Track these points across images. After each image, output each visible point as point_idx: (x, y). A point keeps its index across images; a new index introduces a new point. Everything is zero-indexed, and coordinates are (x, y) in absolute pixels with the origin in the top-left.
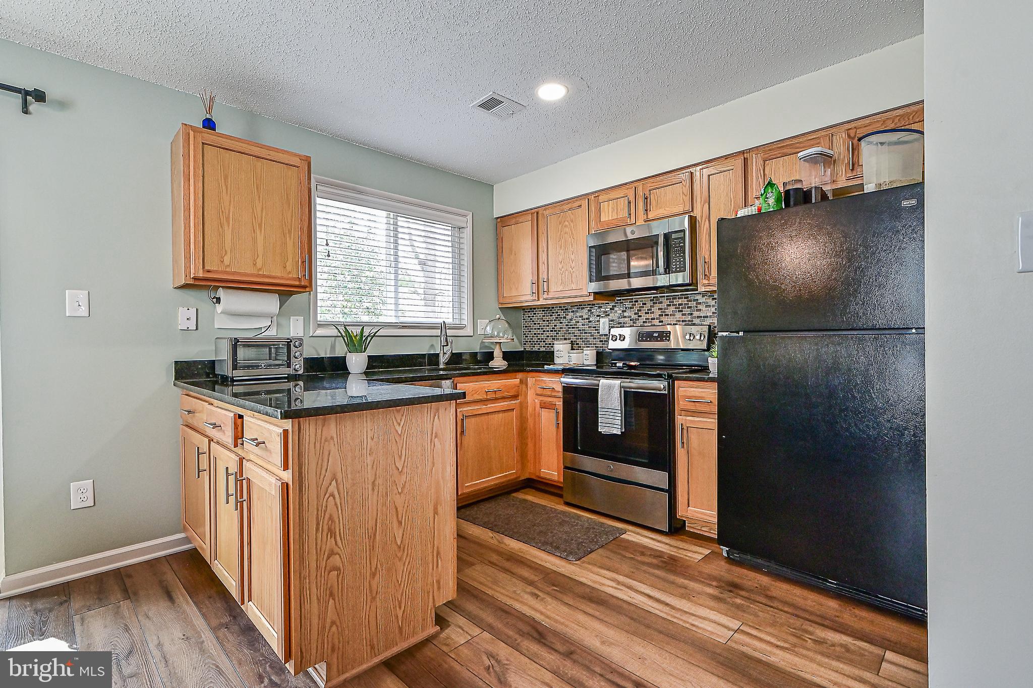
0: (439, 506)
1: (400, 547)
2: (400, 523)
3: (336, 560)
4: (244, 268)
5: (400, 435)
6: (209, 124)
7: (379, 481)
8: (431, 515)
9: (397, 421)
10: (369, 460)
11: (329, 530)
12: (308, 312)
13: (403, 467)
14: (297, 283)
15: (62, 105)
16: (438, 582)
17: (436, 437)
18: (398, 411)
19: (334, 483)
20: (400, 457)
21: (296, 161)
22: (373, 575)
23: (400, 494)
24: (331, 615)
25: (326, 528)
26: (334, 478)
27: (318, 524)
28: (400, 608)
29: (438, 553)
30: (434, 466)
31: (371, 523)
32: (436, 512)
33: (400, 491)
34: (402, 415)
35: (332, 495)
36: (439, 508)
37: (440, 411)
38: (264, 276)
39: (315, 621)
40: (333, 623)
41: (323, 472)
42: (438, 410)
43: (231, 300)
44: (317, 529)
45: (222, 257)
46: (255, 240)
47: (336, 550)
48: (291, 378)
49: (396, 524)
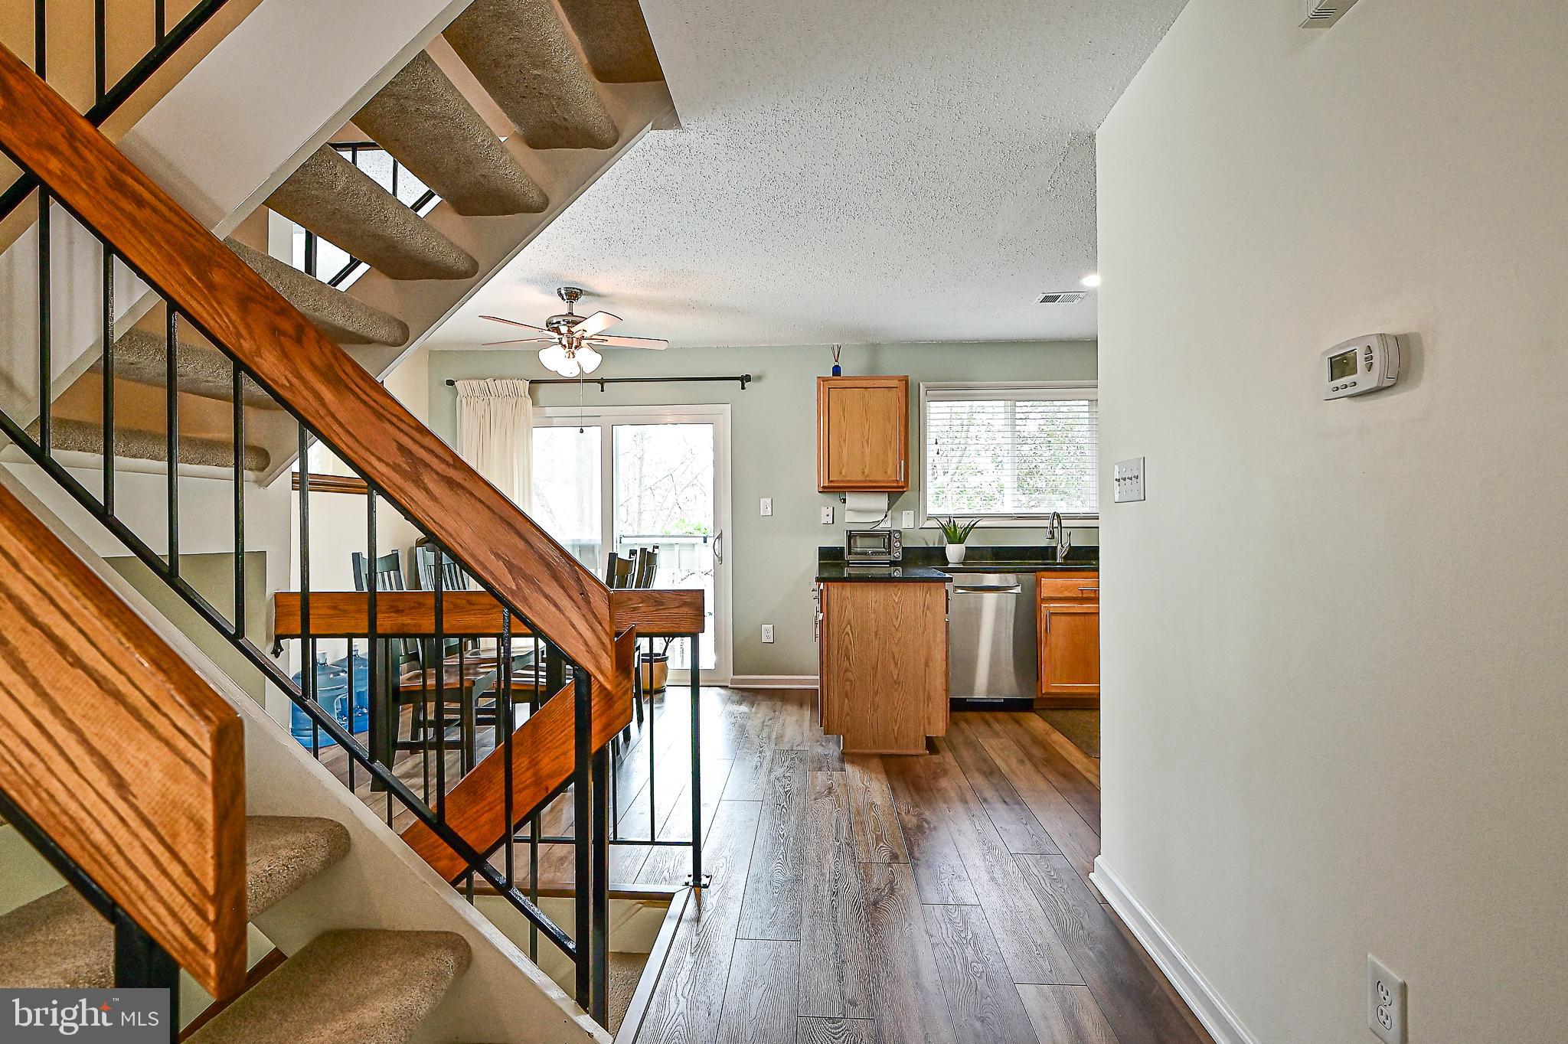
0: (929, 661)
1: (895, 682)
2: (896, 665)
3: (849, 674)
4: (855, 476)
6: (837, 371)
7: (881, 632)
8: (923, 667)
9: (894, 592)
10: (873, 616)
11: (846, 655)
12: (918, 505)
13: (899, 626)
14: (895, 484)
15: (759, 378)
16: (929, 719)
17: (928, 608)
18: (896, 586)
19: (849, 625)
20: (897, 618)
21: (895, 383)
22: (876, 694)
23: (896, 644)
24: (846, 708)
25: (843, 653)
26: (849, 623)
27: (838, 649)
28: (896, 725)
29: (929, 697)
30: (925, 629)
31: (874, 659)
32: (927, 665)
33: (896, 642)
34: (898, 589)
35: (847, 634)
36: (931, 664)
37: (932, 590)
39: (836, 708)
40: (848, 714)
41: (842, 618)
42: (929, 589)
43: (853, 501)
44: (838, 652)
45: (841, 470)
46: (863, 453)
47: (850, 669)
48: (893, 563)
49: (892, 665)
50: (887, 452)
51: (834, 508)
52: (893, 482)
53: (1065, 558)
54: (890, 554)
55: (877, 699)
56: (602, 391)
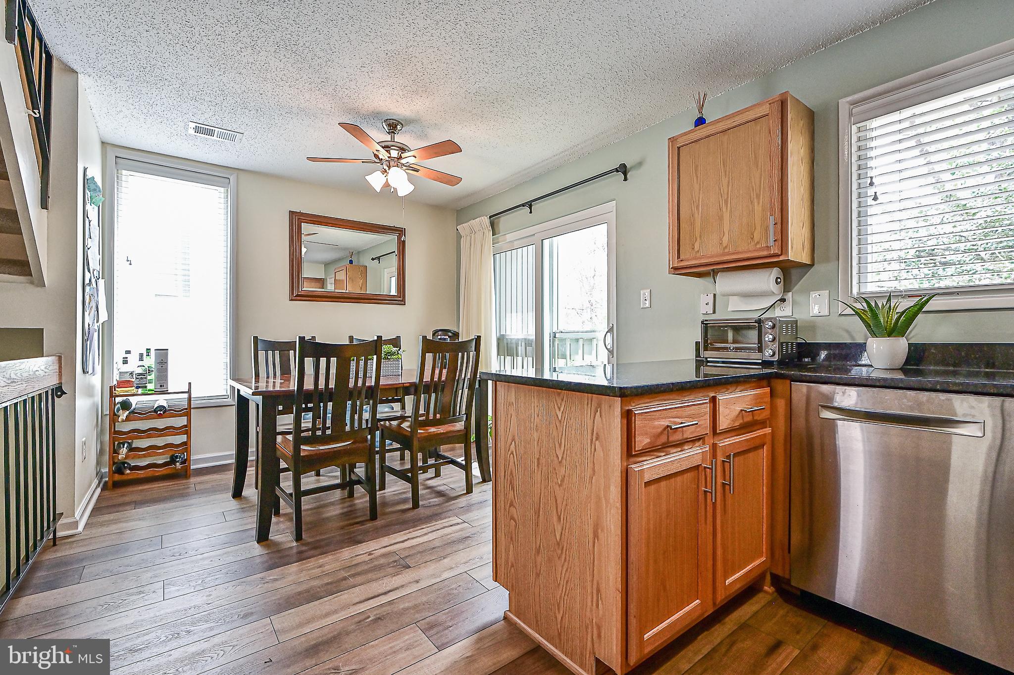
0: (600, 531)
1: (558, 544)
2: (559, 518)
3: (513, 510)
5: (560, 422)
6: (700, 121)
7: (543, 461)
8: (591, 536)
9: (557, 404)
10: (536, 435)
11: (511, 483)
12: (836, 282)
13: (562, 458)
14: (765, 253)
16: (599, 628)
17: (597, 439)
18: (559, 394)
19: (513, 442)
20: (560, 445)
21: (765, 109)
22: (538, 551)
23: (560, 486)
25: (509, 478)
26: (513, 440)
27: (505, 472)
29: (598, 591)
30: (594, 474)
31: (536, 499)
32: (596, 535)
33: (559, 483)
34: (562, 400)
35: (512, 453)
37: (603, 406)
38: (729, 254)
39: (504, 551)
40: (512, 565)
41: (508, 430)
42: (599, 405)
43: (724, 282)
45: (693, 245)
47: (515, 504)
48: (766, 364)
49: (555, 519)
50: (753, 210)
51: (715, 295)
52: (763, 250)
54: (760, 350)
55: (539, 559)
56: (531, 212)
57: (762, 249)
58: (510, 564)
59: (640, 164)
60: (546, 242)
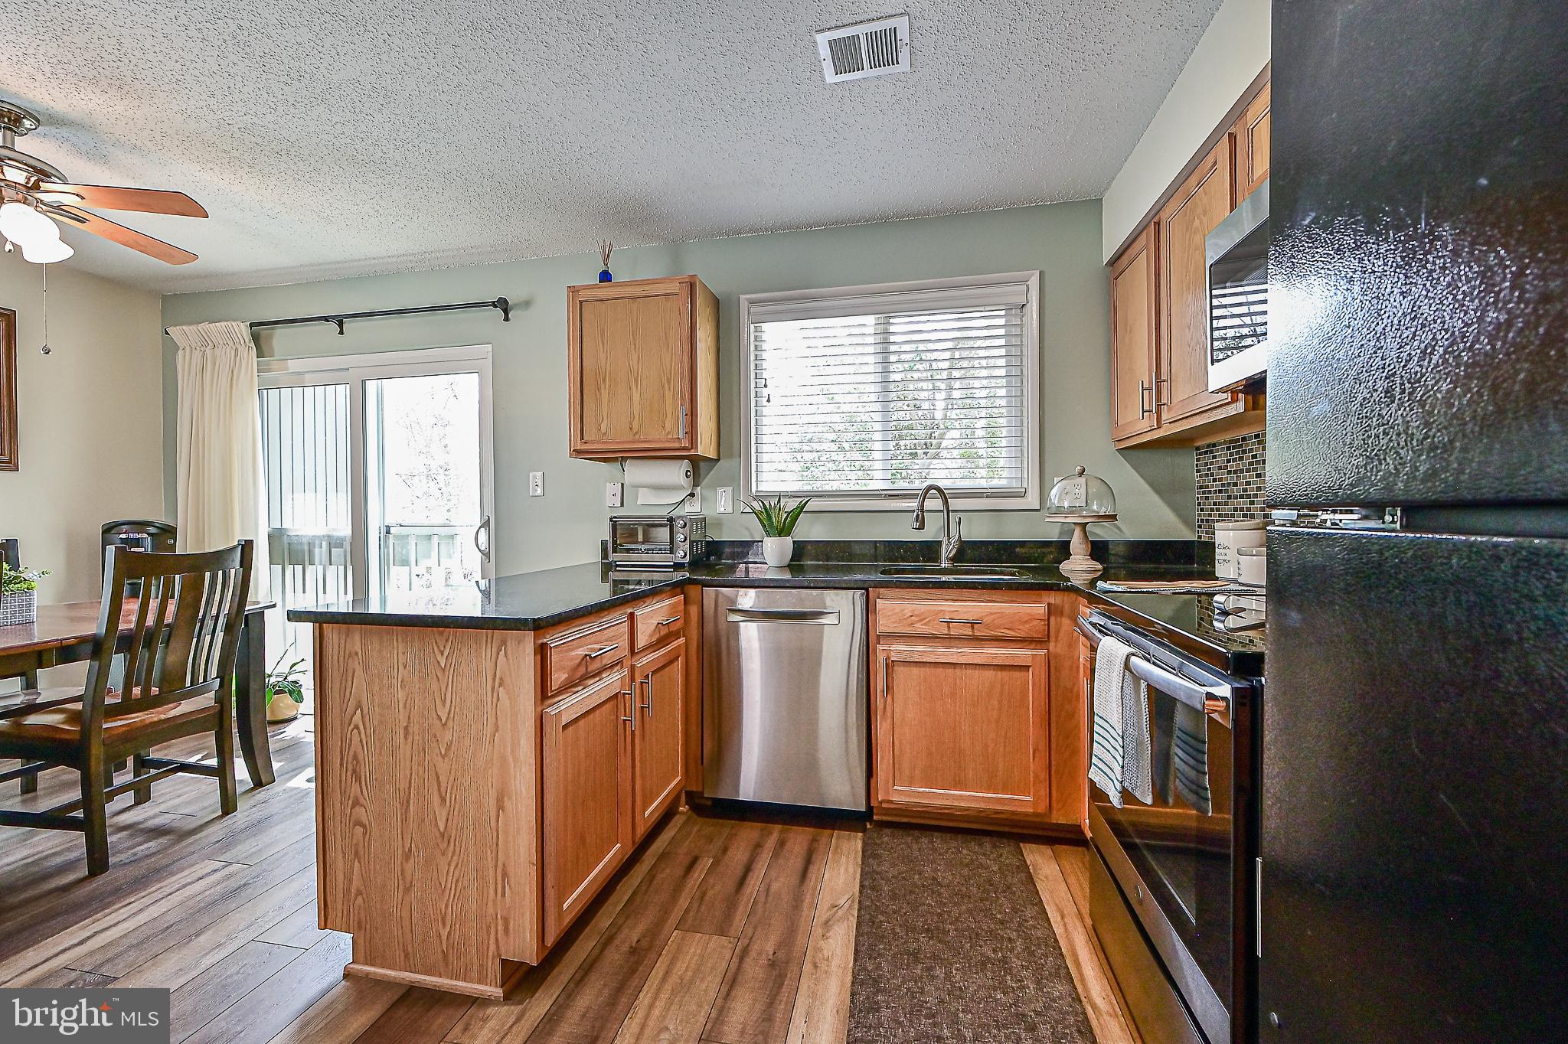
0: (506, 799)
1: (443, 835)
2: (443, 800)
3: (360, 812)
5: (444, 670)
6: (605, 277)
7: (415, 729)
8: (493, 809)
9: (438, 647)
10: (401, 695)
11: (354, 771)
12: (738, 480)
13: (448, 718)
14: (677, 445)
16: (506, 921)
17: (500, 685)
18: (441, 634)
19: (359, 712)
20: (444, 702)
21: (675, 287)
22: (407, 856)
23: (443, 757)
24: (356, 882)
25: (350, 767)
26: (359, 706)
27: (342, 759)
28: (444, 924)
29: (505, 875)
30: (497, 730)
31: (404, 785)
32: (500, 807)
33: (443, 752)
34: (447, 641)
35: (357, 727)
36: (508, 804)
37: (508, 643)
38: (639, 441)
39: (340, 877)
40: (359, 893)
41: (348, 694)
42: (504, 642)
43: (634, 472)
44: (341, 765)
45: (599, 425)
46: (631, 398)
47: (362, 800)
48: (678, 566)
49: (436, 799)
50: (664, 396)
51: (622, 484)
52: (674, 442)
53: (954, 559)
54: (672, 551)
55: (409, 867)
56: (341, 333)
57: (673, 440)
58: (353, 891)
59: (527, 304)
60: (371, 386)
